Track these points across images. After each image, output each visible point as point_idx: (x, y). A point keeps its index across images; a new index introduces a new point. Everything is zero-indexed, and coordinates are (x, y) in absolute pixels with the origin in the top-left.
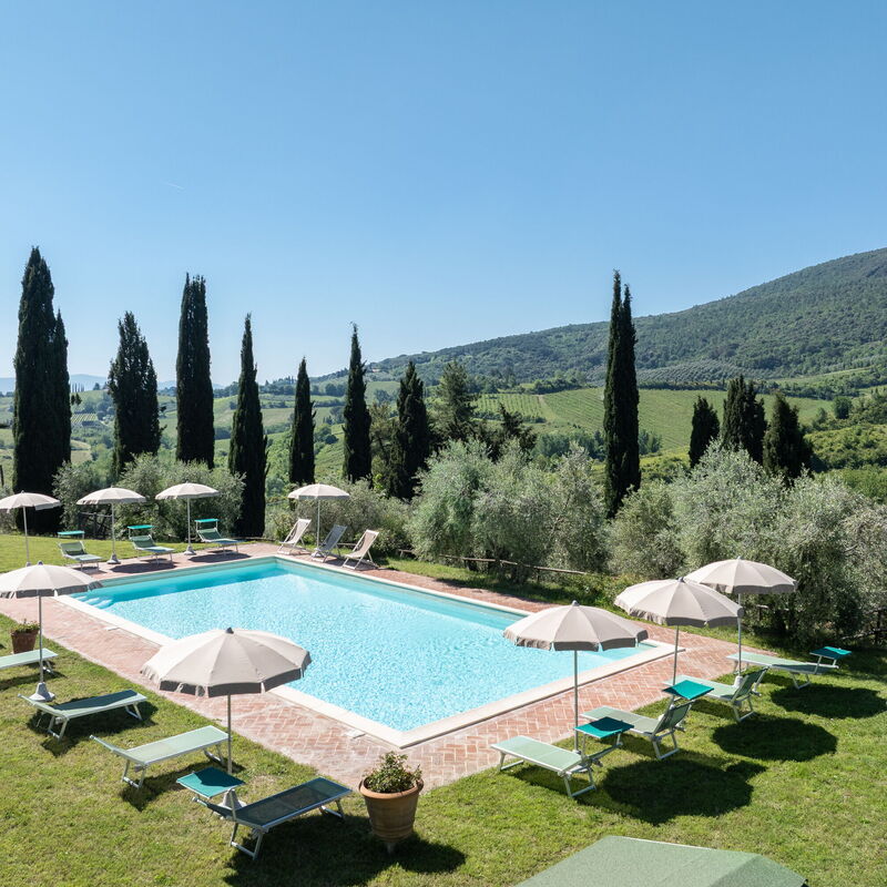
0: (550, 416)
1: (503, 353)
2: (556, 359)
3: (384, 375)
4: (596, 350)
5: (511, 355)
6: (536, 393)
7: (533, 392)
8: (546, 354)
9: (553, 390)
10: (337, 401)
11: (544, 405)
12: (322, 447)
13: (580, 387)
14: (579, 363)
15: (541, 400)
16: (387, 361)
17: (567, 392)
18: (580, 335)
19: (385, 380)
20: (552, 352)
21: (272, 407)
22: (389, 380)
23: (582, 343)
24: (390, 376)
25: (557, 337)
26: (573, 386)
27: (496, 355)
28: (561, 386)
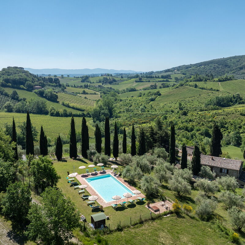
0: (221, 89)
1: (213, 65)
2: (229, 67)
3: (178, 72)
4: (242, 65)
5: (216, 66)
6: (218, 82)
7: (217, 81)
8: (226, 66)
9: (224, 81)
10: (164, 80)
11: (220, 85)
12: (157, 97)
13: (232, 80)
14: (236, 69)
15: (219, 84)
16: (180, 67)
17: (228, 81)
18: (238, 60)
19: (178, 74)
20: (228, 65)
21: (146, 82)
22: (179, 74)
23: (238, 62)
24: (180, 72)
25: (230, 60)
26: (230, 79)
27: (211, 66)
28: (226, 79)
